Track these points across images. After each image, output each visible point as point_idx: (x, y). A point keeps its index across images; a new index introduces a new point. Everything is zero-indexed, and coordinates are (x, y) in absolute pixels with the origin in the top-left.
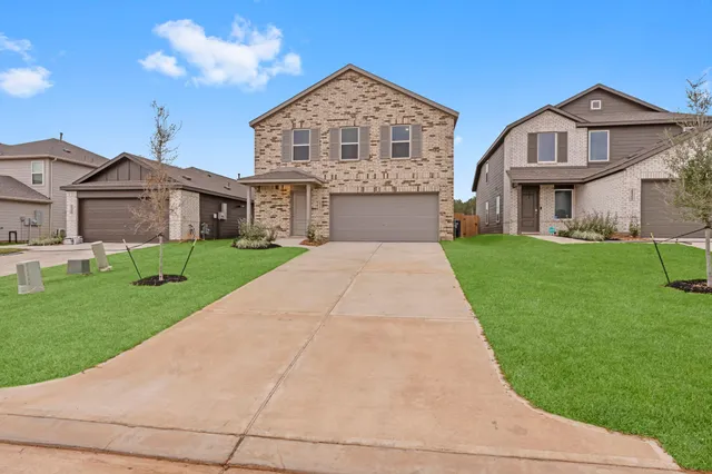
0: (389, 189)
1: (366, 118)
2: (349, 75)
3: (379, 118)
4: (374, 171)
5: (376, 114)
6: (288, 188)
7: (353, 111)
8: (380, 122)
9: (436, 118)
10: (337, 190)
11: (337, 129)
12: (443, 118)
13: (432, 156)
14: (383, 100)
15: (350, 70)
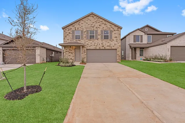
0: (103, 48)
1: (96, 28)
2: (92, 15)
3: (100, 28)
4: (99, 43)
5: (100, 27)
6: (74, 47)
7: (93, 26)
8: (101, 29)
9: (116, 28)
10: (88, 48)
11: (88, 31)
12: (118, 29)
13: (115, 39)
14: (101, 23)
15: (92, 14)
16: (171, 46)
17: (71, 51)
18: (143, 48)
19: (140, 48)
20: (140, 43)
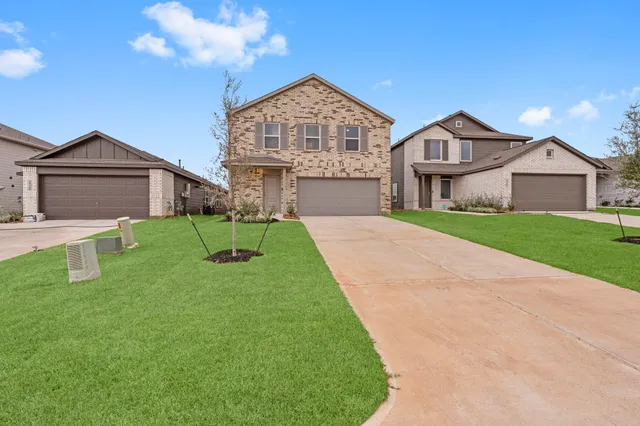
0: (344, 175)
1: (325, 118)
2: (311, 82)
3: (338, 119)
4: (331, 160)
5: (333, 116)
6: (261, 171)
7: (315, 111)
8: (337, 122)
9: (378, 122)
10: (301, 174)
11: (302, 125)
12: (383, 123)
13: (375, 151)
14: (339, 105)
15: (313, 79)
16: (513, 174)
17: (253, 183)
18: (450, 177)
19: (443, 176)
20: (441, 161)
